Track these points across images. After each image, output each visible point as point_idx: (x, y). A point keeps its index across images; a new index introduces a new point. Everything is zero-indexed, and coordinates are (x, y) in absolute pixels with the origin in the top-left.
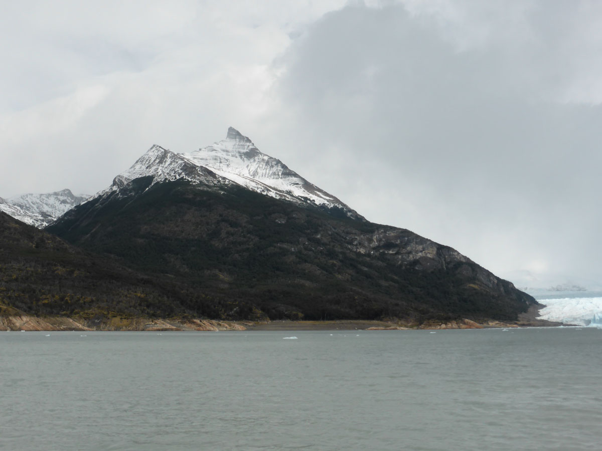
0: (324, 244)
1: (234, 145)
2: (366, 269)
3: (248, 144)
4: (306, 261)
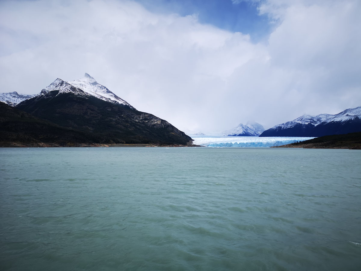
0: (125, 118)
1: (88, 80)
2: (138, 127)
3: (93, 80)
4: (119, 124)
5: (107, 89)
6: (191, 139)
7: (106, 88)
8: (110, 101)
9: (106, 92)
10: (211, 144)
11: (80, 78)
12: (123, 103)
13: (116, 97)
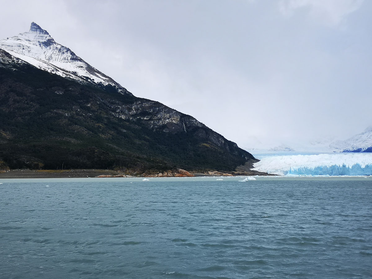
0: (93, 111)
1: (35, 36)
2: (125, 131)
3: (46, 35)
4: (76, 124)
5: (72, 54)
6: (253, 158)
7: (71, 51)
8: (73, 77)
9: (69, 59)
10: (292, 170)
11: (20, 34)
12: (103, 81)
13: (90, 69)
